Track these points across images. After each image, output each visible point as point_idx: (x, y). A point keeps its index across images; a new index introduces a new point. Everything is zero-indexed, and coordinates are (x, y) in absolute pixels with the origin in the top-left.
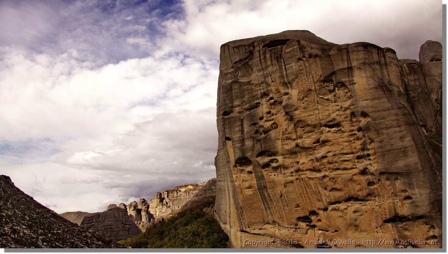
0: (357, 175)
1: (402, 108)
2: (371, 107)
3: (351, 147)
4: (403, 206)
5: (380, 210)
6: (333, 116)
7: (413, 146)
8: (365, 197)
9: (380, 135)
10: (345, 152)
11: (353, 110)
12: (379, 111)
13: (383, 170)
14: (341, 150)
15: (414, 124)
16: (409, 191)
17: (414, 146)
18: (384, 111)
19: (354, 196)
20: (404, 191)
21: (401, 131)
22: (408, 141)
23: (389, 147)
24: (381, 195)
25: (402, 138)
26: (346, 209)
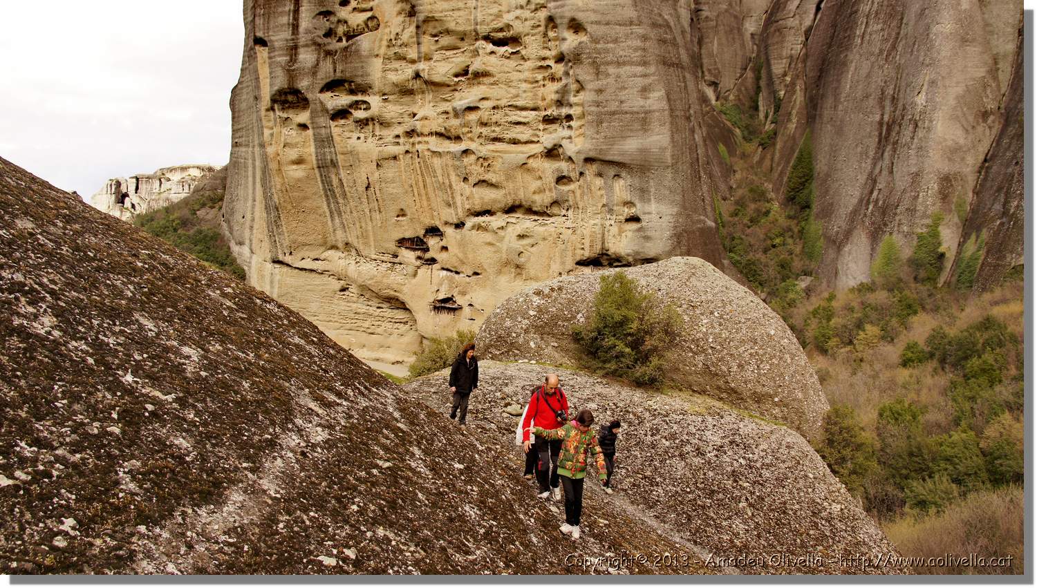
0: (538, 157)
1: (660, 26)
2: (594, 11)
3: (535, 95)
4: (620, 235)
5: (574, 237)
6: (508, 18)
7: (664, 110)
8: (547, 207)
9: (600, 77)
10: (520, 103)
11: (553, 11)
12: (607, 24)
13: (592, 154)
14: (512, 98)
15: (678, 65)
16: (639, 205)
17: (667, 112)
18: (620, 25)
19: (524, 203)
20: (629, 204)
21: (645, 76)
22: (656, 100)
23: (613, 106)
24: (580, 207)
25: (645, 90)
26: (502, 228)
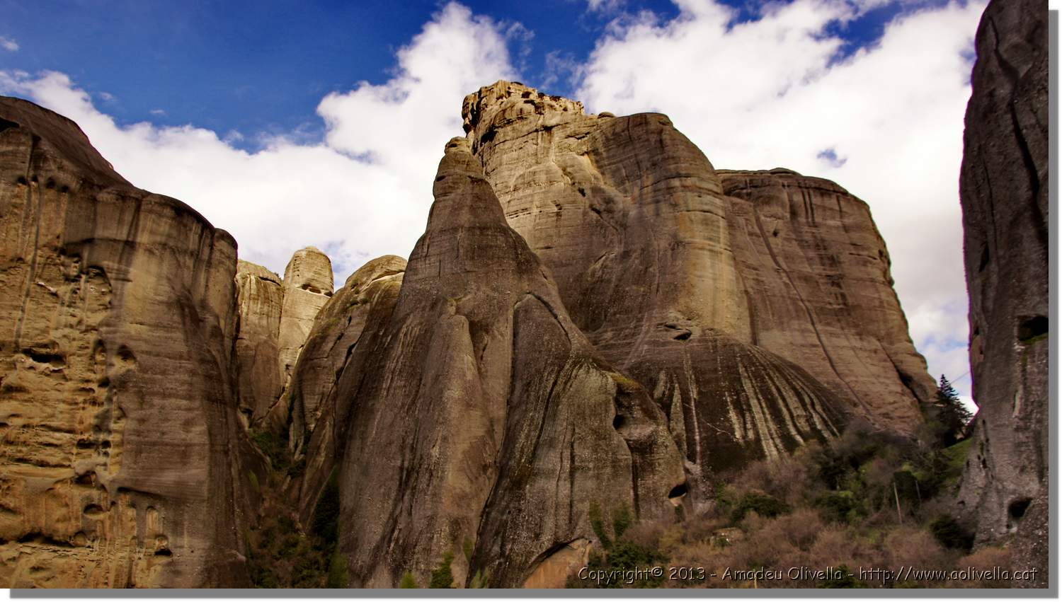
0: (67, 482)
1: (209, 362)
2: (146, 341)
3: (73, 417)
4: (148, 569)
5: (98, 571)
6: (54, 335)
7: (204, 445)
8: (70, 537)
9: (144, 406)
10: (54, 424)
11: (104, 335)
12: (158, 355)
13: (127, 484)
14: (46, 417)
15: (222, 402)
16: (171, 539)
17: (207, 447)
18: (170, 358)
19: (44, 532)
20: (161, 537)
21: (189, 409)
22: (198, 434)
23: (154, 437)
24: (108, 538)
25: (187, 424)
26: (14, 559)
